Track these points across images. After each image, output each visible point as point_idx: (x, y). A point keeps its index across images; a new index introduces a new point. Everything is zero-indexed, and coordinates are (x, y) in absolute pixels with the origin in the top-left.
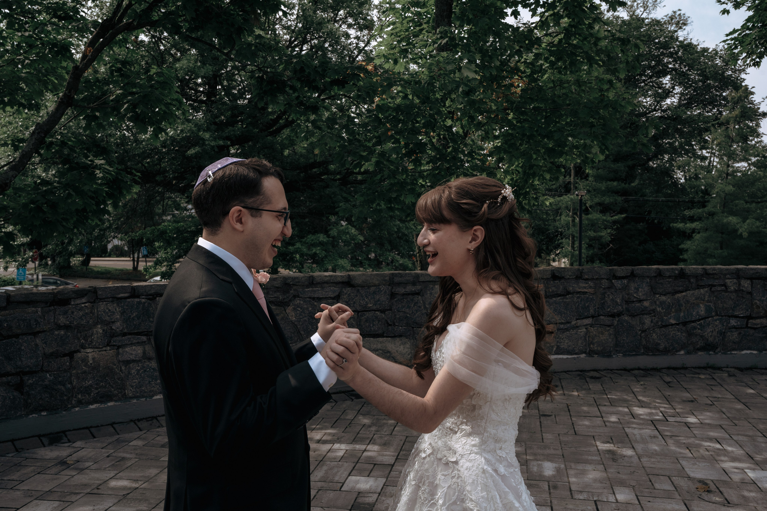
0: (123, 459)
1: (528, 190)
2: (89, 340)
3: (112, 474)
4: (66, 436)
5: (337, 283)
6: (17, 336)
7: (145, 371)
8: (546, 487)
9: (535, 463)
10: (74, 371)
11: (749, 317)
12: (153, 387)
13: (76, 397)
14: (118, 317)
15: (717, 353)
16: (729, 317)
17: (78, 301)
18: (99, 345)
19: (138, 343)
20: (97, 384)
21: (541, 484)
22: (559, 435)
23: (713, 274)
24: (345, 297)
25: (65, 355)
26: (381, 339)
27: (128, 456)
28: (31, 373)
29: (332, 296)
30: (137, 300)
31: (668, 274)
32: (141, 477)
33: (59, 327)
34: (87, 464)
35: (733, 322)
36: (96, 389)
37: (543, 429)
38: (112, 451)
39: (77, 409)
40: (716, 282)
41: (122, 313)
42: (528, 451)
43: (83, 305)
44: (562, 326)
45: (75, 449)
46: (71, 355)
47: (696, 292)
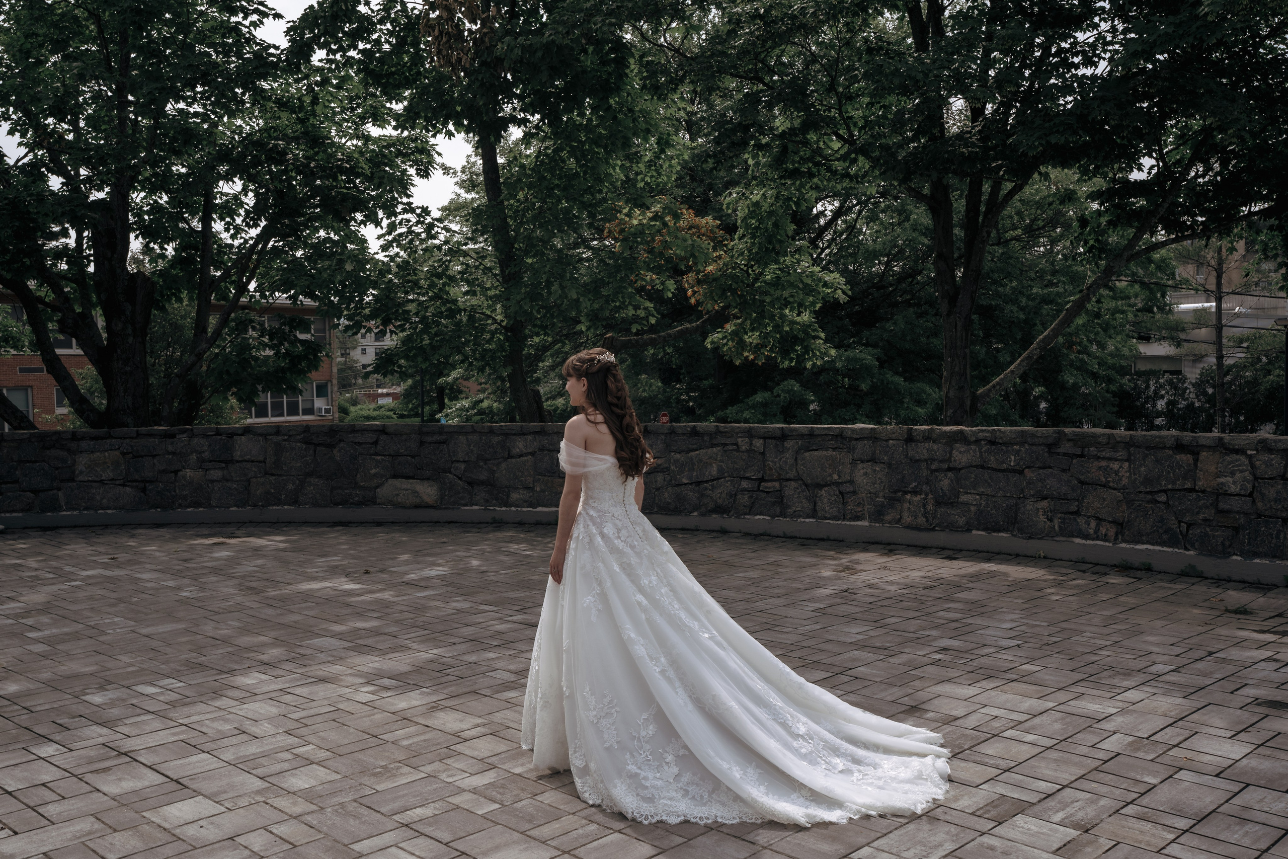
2: (188, 463)
5: (375, 431)
6: (142, 457)
7: (224, 489)
10: (177, 484)
11: (762, 480)
13: (178, 501)
15: (730, 517)
16: (741, 478)
17: (181, 436)
18: (194, 467)
19: (219, 468)
20: (192, 495)
23: (726, 432)
25: (172, 472)
26: (411, 481)
28: (151, 482)
31: (680, 431)
33: (169, 453)
35: (745, 484)
36: (191, 498)
39: (180, 510)
40: (728, 441)
41: (210, 446)
46: (176, 472)
47: (710, 451)
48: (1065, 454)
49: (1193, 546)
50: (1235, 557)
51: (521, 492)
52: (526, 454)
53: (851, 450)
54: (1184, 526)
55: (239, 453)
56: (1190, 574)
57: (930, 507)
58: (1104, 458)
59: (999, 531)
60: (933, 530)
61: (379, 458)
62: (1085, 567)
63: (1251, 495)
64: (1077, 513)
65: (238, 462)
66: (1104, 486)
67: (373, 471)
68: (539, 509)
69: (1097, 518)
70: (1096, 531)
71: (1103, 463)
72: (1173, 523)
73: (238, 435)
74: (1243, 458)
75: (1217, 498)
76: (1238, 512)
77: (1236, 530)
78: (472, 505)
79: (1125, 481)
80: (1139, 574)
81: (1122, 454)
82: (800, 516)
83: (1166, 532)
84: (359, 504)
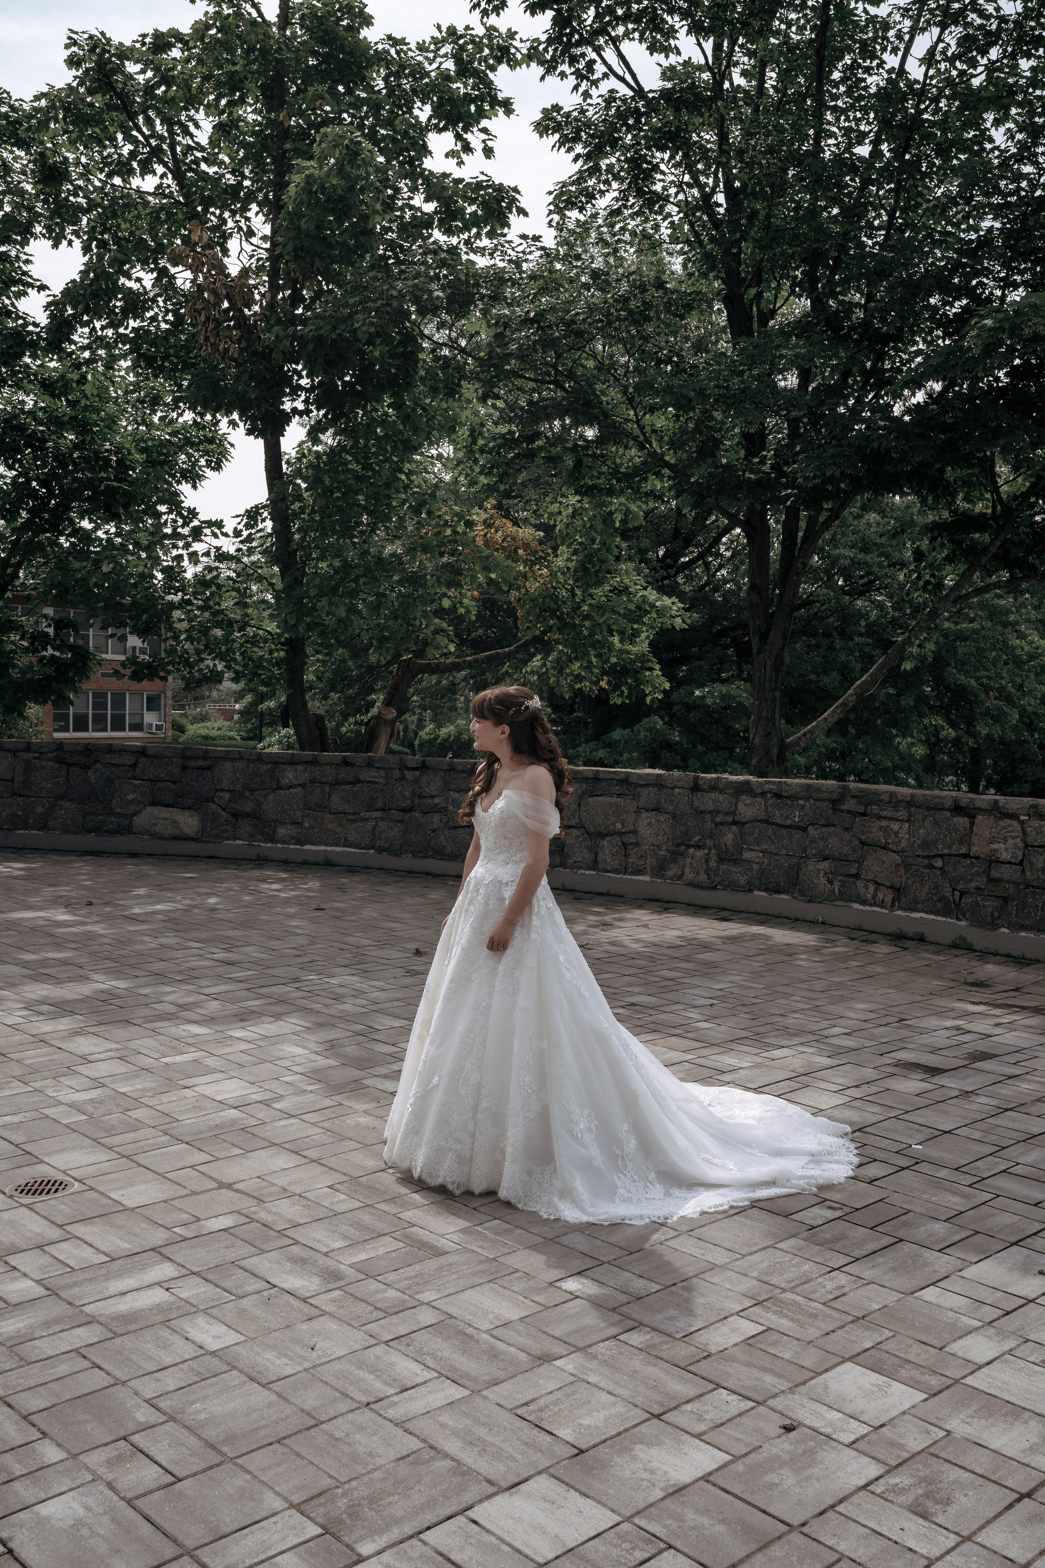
5: (135, 752)
44: (350, 817)
48: (848, 812)
49: (964, 916)
50: (1003, 930)
51: (289, 827)
52: (296, 786)
53: (636, 797)
54: (957, 894)
56: (960, 946)
57: (713, 864)
58: (885, 818)
59: (780, 892)
60: (715, 888)
61: (137, 782)
62: (858, 934)
63: (1021, 863)
64: (856, 876)
66: (884, 848)
67: (130, 797)
68: (308, 847)
69: (876, 883)
70: (874, 896)
71: (884, 823)
72: (947, 891)
74: (1015, 824)
75: (989, 867)
76: (1008, 882)
77: (1006, 900)
78: (236, 839)
79: (904, 843)
80: (908, 944)
81: (902, 814)
82: (580, 868)
83: (940, 900)
84: (113, 833)
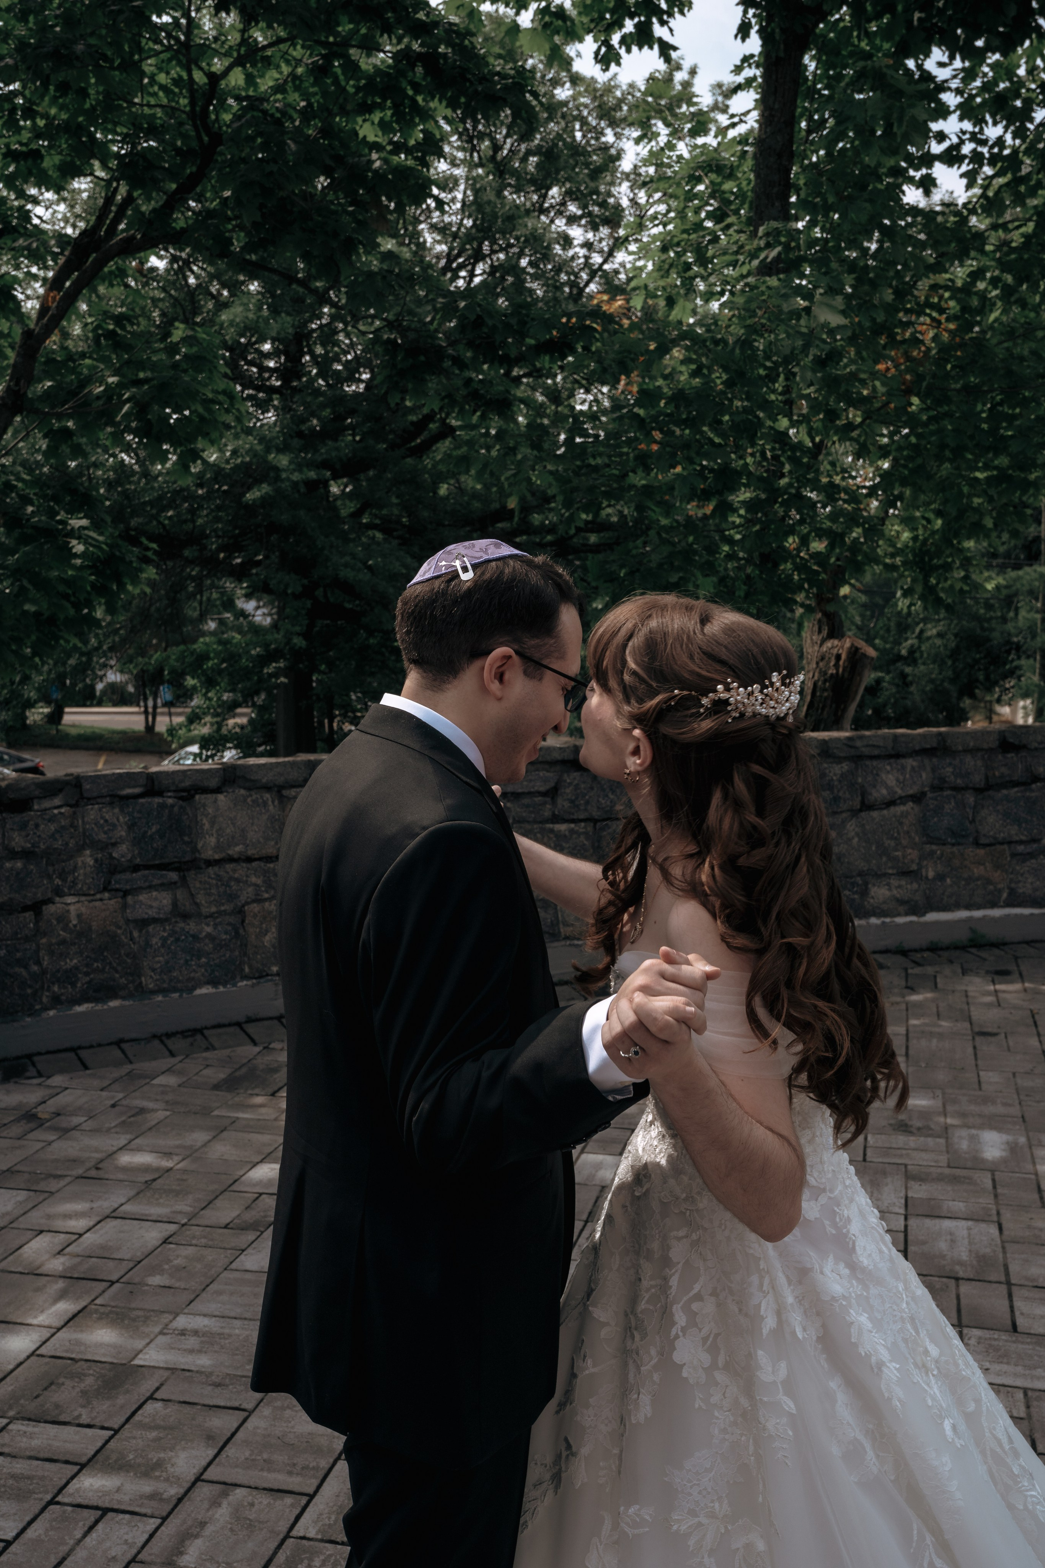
0: (142, 1111)
1: (950, 560)
2: (70, 878)
3: (123, 1140)
4: (34, 1065)
5: (553, 763)
7: (177, 940)
8: (988, 1184)
9: (964, 1133)
10: (44, 941)
12: (194, 971)
13: (48, 990)
14: (123, 834)
17: (47, 804)
18: (89, 888)
19: (162, 885)
20: (87, 965)
21: (977, 1175)
22: (1014, 1074)
24: (568, 791)
25: (26, 909)
27: (150, 1105)
29: (542, 789)
30: (157, 800)
32: (178, 1147)
33: (13, 855)
34: (76, 1120)
36: (87, 974)
37: (980, 1062)
38: (121, 1095)
39: (52, 1013)
41: (131, 826)
42: (949, 1108)
43: (56, 811)
44: (1021, 848)
45: (51, 1091)
46: (36, 908)
51: (894, 882)
52: (903, 800)
55: (213, 841)
61: (563, 827)
65: (209, 863)
73: (205, 790)
